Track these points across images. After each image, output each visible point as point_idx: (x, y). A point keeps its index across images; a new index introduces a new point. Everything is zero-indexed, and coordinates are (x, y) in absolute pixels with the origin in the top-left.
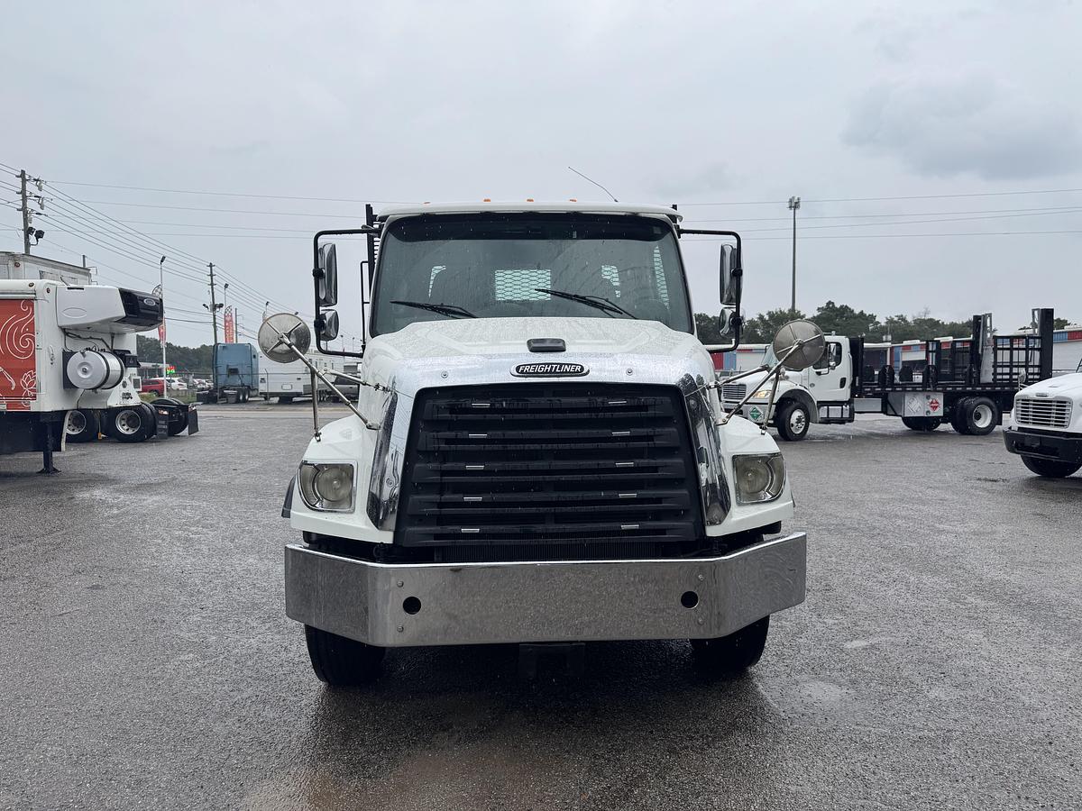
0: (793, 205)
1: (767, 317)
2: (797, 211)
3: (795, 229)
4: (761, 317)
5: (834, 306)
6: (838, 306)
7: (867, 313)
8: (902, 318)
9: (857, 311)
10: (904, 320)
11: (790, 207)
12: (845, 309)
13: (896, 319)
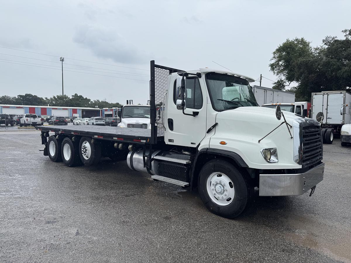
0: (62, 60)
1: (56, 97)
2: (63, 62)
3: (62, 67)
4: (54, 97)
5: (77, 95)
6: (79, 95)
7: (88, 98)
8: (98, 101)
9: (85, 98)
10: (99, 101)
11: (61, 60)
12: (81, 97)
13: (96, 101)
